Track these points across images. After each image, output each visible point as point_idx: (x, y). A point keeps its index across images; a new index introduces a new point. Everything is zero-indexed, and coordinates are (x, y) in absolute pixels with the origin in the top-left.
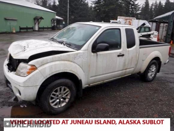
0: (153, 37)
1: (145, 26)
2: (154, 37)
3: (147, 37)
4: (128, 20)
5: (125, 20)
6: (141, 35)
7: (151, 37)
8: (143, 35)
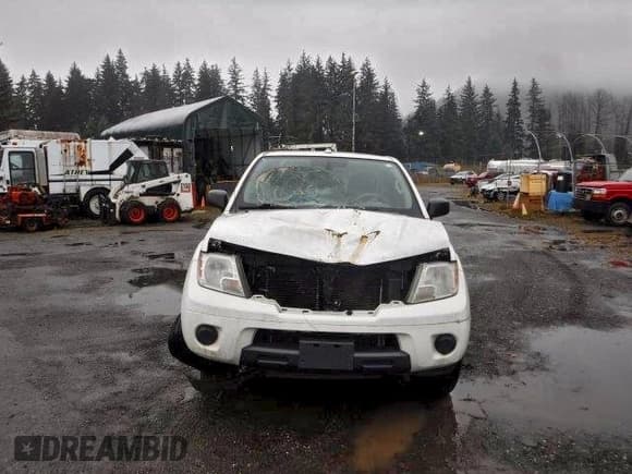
0: (179, 192)
1: (132, 158)
2: (182, 191)
3: (160, 192)
4: (72, 144)
5: (62, 141)
6: (144, 190)
7: (173, 191)
8: (148, 190)
